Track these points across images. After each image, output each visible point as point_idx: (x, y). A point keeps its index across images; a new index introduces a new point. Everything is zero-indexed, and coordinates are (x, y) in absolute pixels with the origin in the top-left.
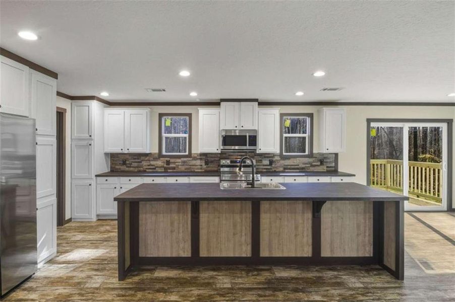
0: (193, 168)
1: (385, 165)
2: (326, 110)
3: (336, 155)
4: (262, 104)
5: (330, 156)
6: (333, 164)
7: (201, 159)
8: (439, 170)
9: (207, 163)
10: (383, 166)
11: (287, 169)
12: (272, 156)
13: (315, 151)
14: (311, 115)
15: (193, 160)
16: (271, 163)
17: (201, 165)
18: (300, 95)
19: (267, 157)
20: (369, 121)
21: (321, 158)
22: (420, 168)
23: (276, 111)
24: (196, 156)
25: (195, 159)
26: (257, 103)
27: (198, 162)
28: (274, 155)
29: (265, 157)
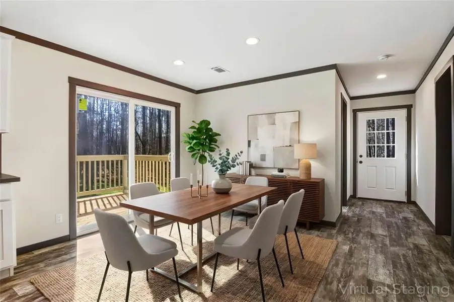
1: (121, 161)
8: (169, 163)
10: (119, 162)
22: (154, 162)
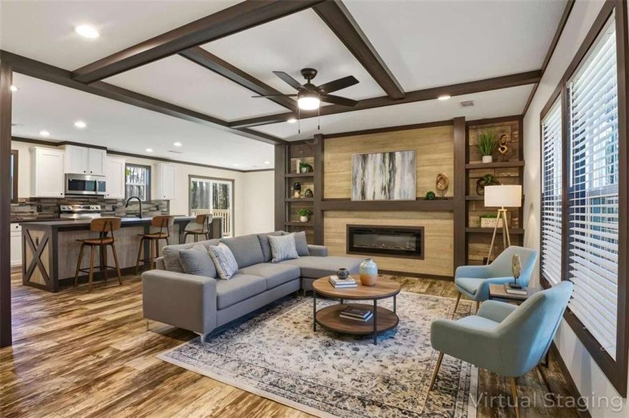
0: (20, 216)
2: (163, 164)
3: (168, 201)
4: (110, 152)
5: (164, 202)
6: (166, 210)
7: (31, 205)
9: (39, 210)
11: (129, 214)
12: (115, 202)
13: (153, 198)
14: (149, 168)
15: (20, 205)
16: (114, 209)
17: (33, 212)
18: (149, 151)
19: (110, 203)
20: (190, 176)
21: (156, 204)
23: (123, 160)
24: (24, 200)
25: (22, 204)
26: (105, 151)
27: (27, 209)
28: (116, 201)
29: (108, 203)
